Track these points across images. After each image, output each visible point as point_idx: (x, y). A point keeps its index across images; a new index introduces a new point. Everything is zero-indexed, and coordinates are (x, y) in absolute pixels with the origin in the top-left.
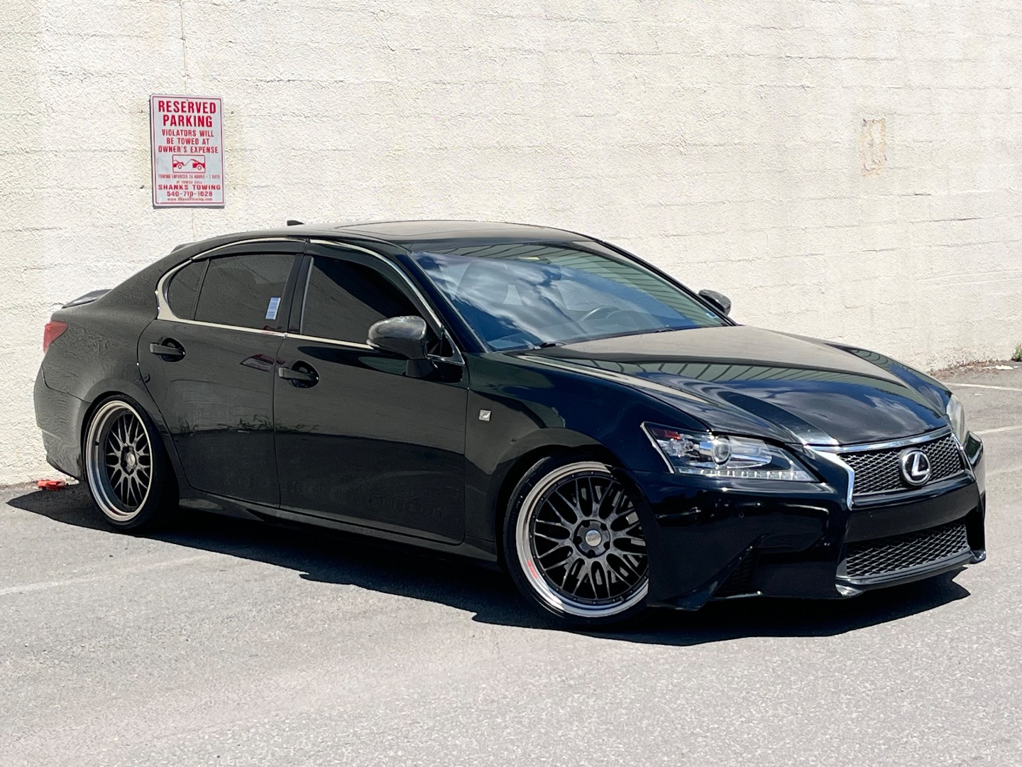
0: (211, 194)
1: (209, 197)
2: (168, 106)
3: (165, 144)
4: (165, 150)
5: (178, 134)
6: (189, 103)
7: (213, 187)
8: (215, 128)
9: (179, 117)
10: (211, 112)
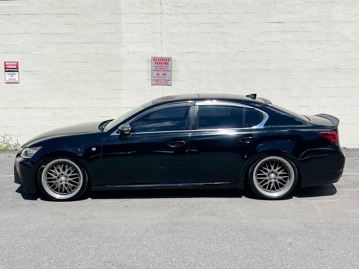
0: (168, 82)
1: (167, 83)
2: (156, 60)
3: (155, 69)
4: (155, 71)
5: (159, 67)
6: (162, 59)
7: (168, 80)
8: (169, 65)
9: (159, 62)
10: (168, 61)
